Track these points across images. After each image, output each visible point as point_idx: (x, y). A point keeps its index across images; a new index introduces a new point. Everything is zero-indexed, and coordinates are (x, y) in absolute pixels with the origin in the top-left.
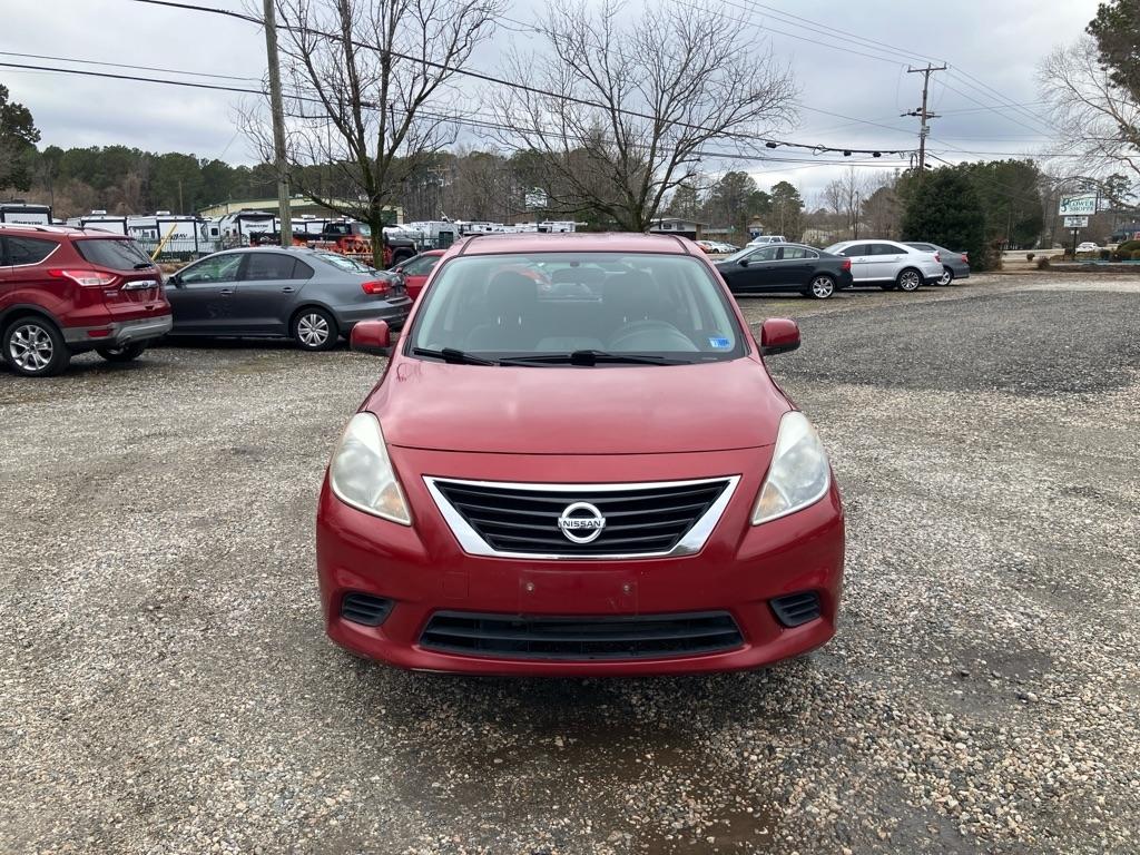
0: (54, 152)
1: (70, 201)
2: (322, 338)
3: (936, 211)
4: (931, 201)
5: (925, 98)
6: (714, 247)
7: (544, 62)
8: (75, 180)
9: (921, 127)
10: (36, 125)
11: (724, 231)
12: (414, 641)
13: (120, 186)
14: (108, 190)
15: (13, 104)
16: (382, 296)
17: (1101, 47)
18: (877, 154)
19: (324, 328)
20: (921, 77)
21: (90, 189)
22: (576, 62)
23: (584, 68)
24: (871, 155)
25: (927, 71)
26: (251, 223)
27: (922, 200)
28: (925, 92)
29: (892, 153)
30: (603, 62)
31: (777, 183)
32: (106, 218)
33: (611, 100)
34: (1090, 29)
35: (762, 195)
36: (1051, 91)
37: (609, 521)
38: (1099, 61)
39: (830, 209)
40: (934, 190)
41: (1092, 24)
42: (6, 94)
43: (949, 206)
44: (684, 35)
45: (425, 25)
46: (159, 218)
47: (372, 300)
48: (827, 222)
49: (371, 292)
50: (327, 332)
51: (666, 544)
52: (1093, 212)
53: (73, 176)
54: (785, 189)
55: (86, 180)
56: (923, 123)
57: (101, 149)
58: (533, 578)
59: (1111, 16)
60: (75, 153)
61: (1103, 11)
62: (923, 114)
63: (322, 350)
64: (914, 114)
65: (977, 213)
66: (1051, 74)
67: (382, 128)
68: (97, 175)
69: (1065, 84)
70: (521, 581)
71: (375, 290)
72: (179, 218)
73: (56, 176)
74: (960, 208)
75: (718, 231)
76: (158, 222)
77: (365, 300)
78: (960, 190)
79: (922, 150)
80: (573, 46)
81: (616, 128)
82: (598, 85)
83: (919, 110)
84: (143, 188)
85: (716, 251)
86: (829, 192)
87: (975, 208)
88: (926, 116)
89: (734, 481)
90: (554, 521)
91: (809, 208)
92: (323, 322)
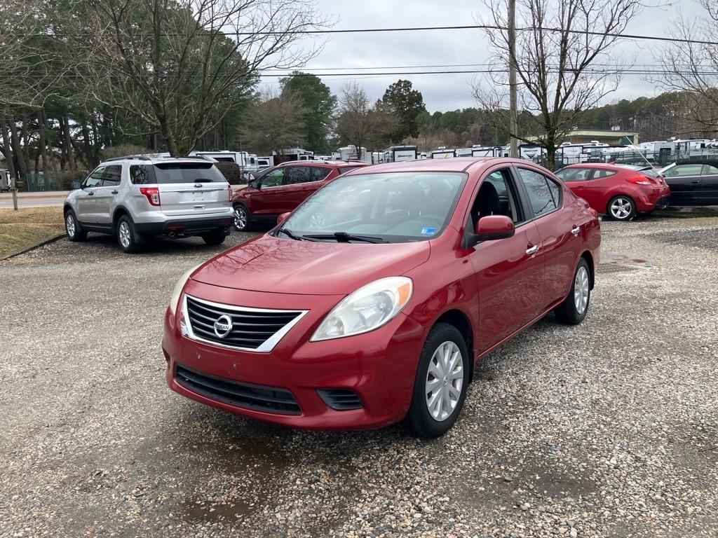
0: (438, 115)
1: (443, 141)
8: (446, 129)
10: (424, 101)
13: (469, 131)
14: (463, 134)
15: (414, 91)
21: (453, 134)
26: (527, 149)
32: (445, 151)
37: (235, 327)
42: (411, 86)
46: (473, 149)
53: (445, 127)
55: (452, 129)
57: (462, 111)
58: (201, 352)
60: (448, 113)
68: (458, 126)
72: (485, 148)
73: (437, 128)
76: (473, 151)
84: (481, 131)
89: (304, 313)
90: (213, 323)
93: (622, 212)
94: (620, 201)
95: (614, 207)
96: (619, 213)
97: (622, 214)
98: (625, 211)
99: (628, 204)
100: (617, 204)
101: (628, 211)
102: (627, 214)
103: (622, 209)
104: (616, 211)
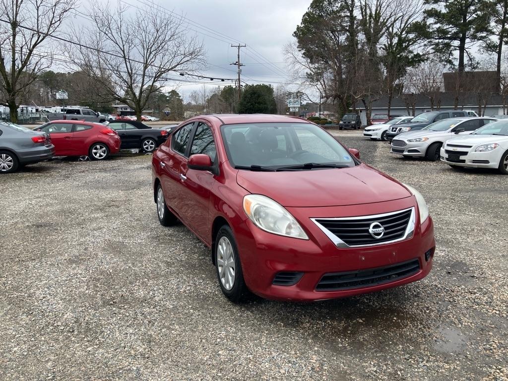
2: (9, 166)
3: (251, 104)
4: (249, 100)
5: (239, 58)
6: (149, 119)
7: (87, 31)
9: (238, 69)
11: (150, 111)
12: (314, 289)
16: (42, 144)
17: (299, 42)
18: (223, 80)
19: (10, 161)
20: (237, 49)
22: (107, 32)
23: (110, 35)
24: (221, 80)
25: (239, 47)
27: (245, 100)
28: (239, 55)
29: (228, 80)
30: (119, 33)
31: (170, 90)
33: (123, 51)
34: (294, 35)
35: (163, 96)
36: (288, 58)
37: (386, 228)
38: (298, 47)
39: (193, 103)
40: (249, 96)
41: (295, 33)
43: (255, 103)
44: (155, 24)
45: (38, 8)
47: (37, 146)
48: (192, 108)
49: (37, 142)
50: (12, 163)
51: (401, 235)
52: (299, 106)
54: (174, 93)
56: (239, 68)
59: (301, 30)
61: (298, 28)
62: (238, 64)
63: (10, 173)
64: (235, 64)
65: (266, 105)
66: (288, 52)
67: (14, 58)
69: (292, 56)
70: (360, 256)
71: (39, 141)
74: (259, 103)
75: (148, 111)
77: (33, 146)
78: (259, 96)
79: (239, 79)
80: (104, 24)
81: (126, 64)
82: (117, 44)
83: (237, 62)
85: (150, 120)
86: (192, 96)
87: (265, 104)
88: (240, 65)
90: (367, 231)
91: (185, 103)
92: (10, 158)
93: (100, 154)
94: (98, 147)
95: (94, 151)
96: (98, 155)
97: (101, 156)
98: (102, 154)
99: (104, 149)
100: (96, 149)
101: (104, 153)
102: (104, 155)
103: (100, 152)
104: (96, 154)
